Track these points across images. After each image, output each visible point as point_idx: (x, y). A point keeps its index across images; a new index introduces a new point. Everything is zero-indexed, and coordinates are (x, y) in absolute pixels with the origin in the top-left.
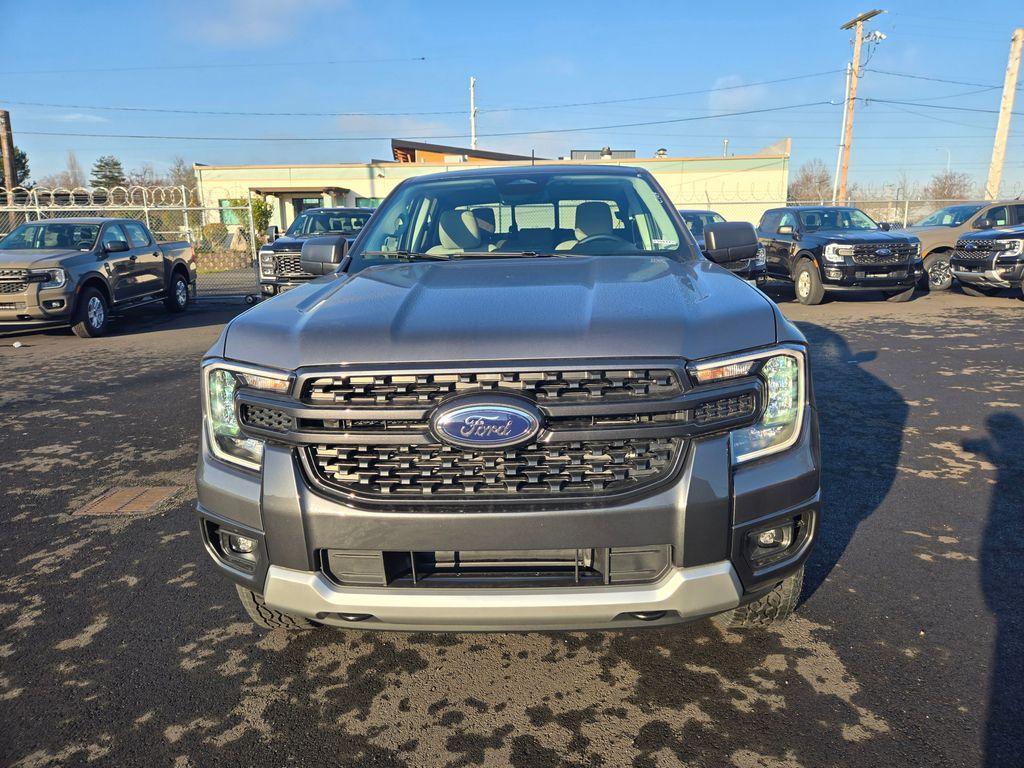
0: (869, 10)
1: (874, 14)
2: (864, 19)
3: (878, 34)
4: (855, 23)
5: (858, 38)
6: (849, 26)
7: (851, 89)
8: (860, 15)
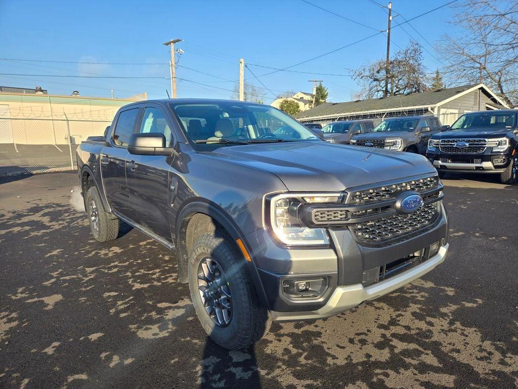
0: (176, 39)
1: (178, 41)
2: (174, 42)
3: (181, 50)
4: (170, 43)
5: (172, 50)
6: (167, 44)
7: (173, 73)
8: (172, 40)
